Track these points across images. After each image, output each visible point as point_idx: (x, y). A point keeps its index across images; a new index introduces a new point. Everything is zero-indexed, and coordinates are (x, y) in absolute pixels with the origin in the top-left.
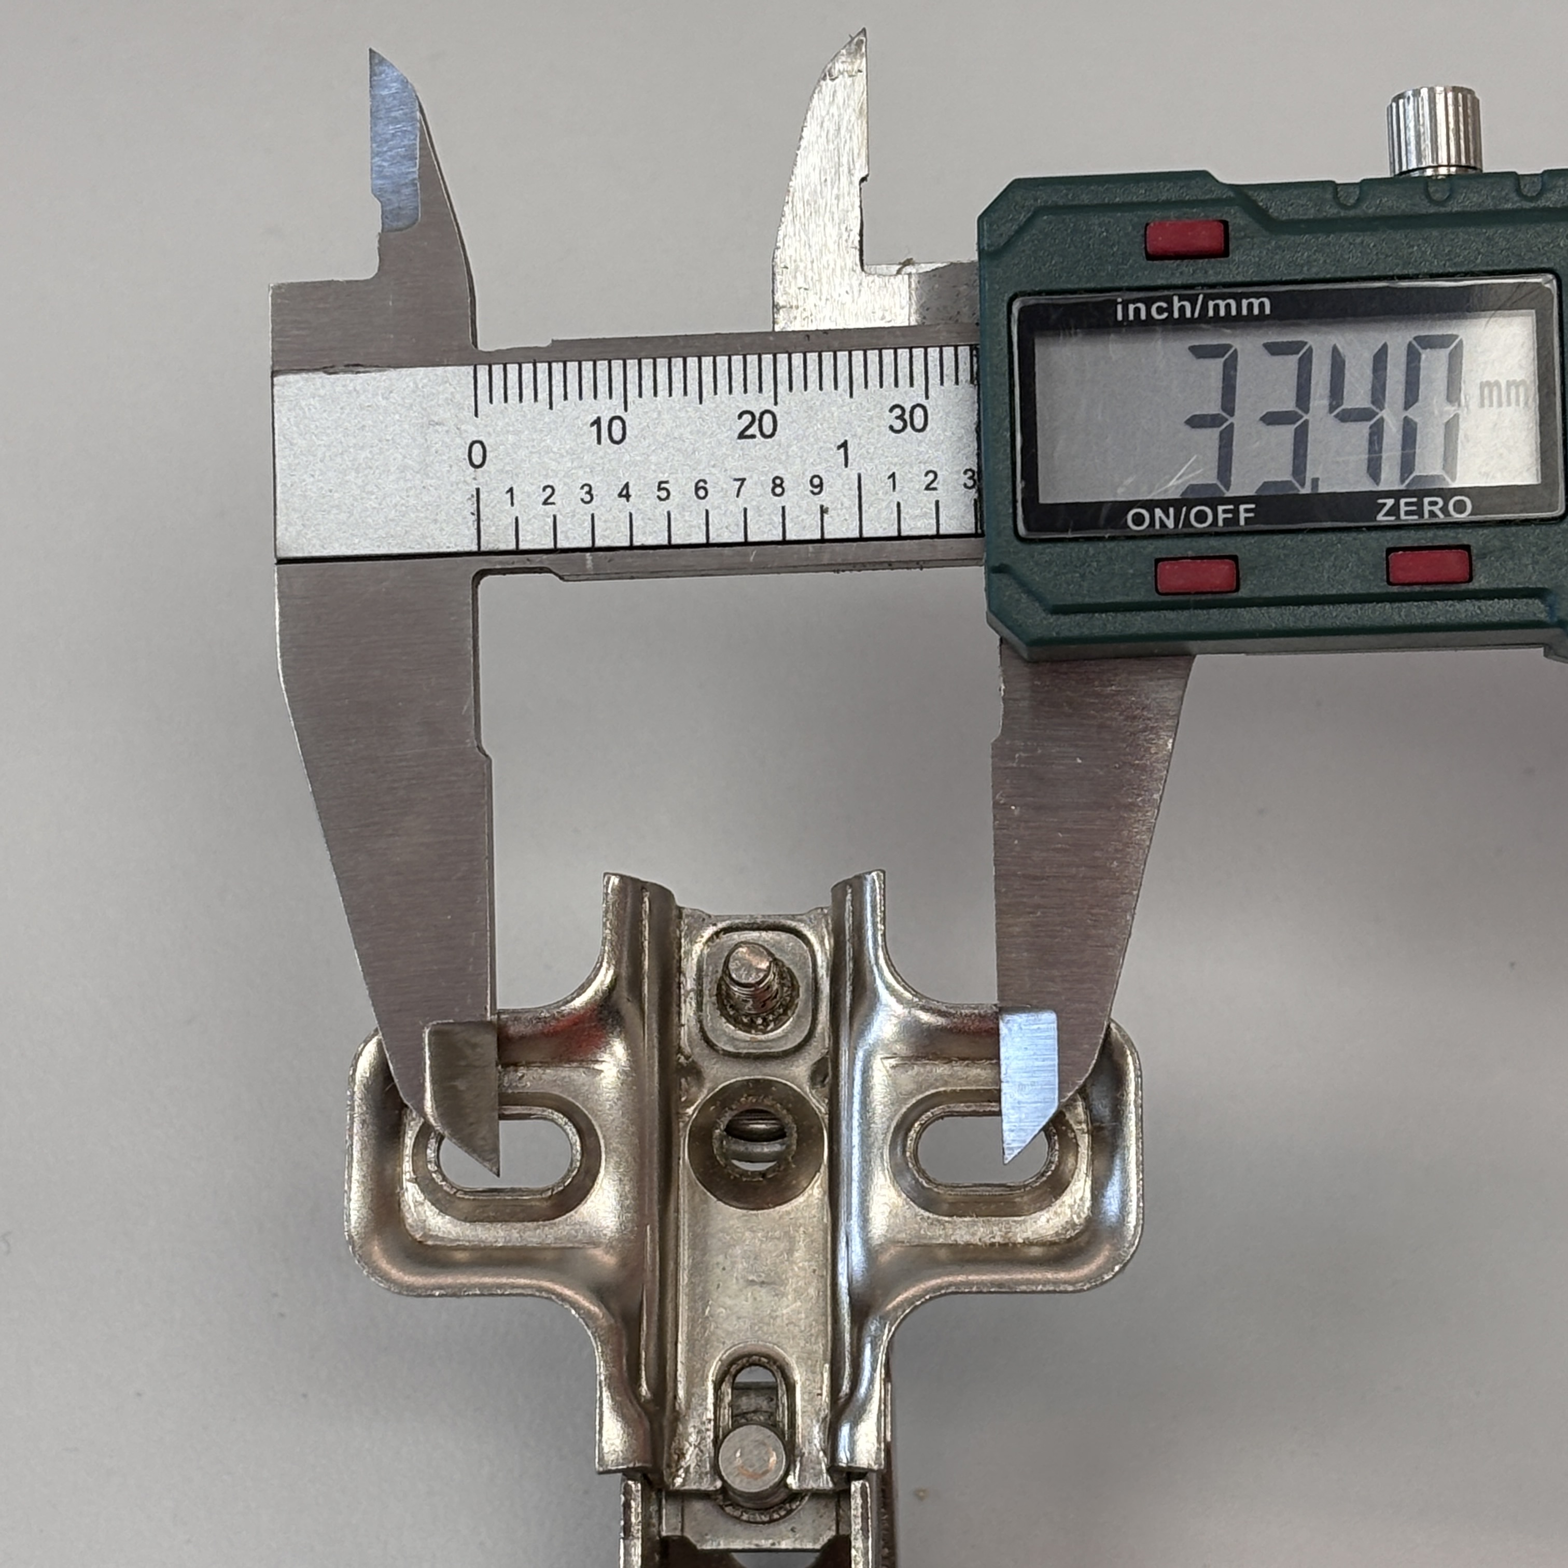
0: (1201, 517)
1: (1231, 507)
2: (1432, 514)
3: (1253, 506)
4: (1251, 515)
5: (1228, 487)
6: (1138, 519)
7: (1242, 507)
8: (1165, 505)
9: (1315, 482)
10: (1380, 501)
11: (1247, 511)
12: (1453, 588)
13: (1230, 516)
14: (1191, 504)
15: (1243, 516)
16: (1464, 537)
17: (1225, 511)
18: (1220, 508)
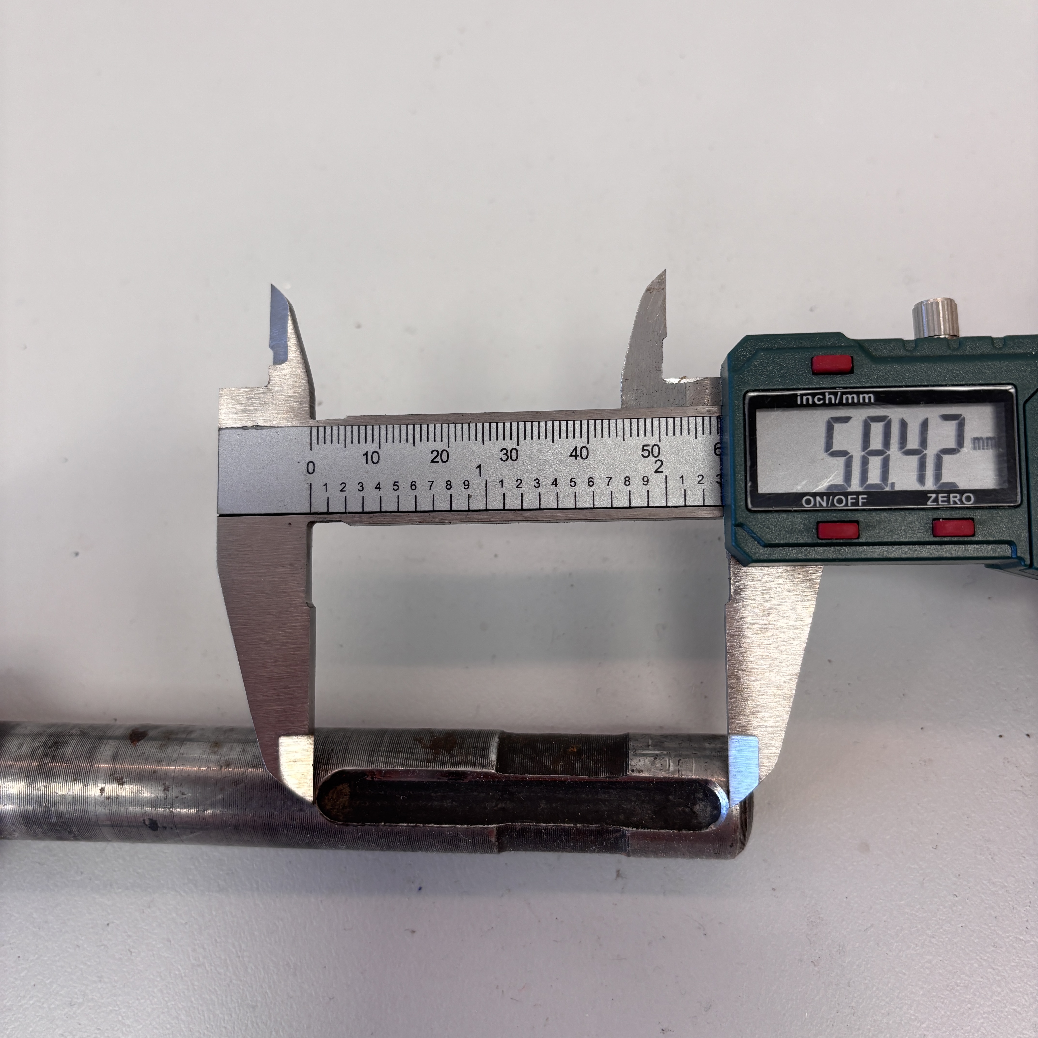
0: (840, 501)
1: (855, 496)
2: (955, 503)
3: (865, 496)
4: (865, 501)
5: (850, 486)
6: (808, 502)
7: (860, 497)
8: (821, 495)
9: (893, 484)
10: (929, 495)
11: (863, 499)
12: (966, 539)
13: (854, 501)
14: (835, 495)
15: (861, 501)
16: (969, 514)
17: (852, 499)
18: (849, 497)
